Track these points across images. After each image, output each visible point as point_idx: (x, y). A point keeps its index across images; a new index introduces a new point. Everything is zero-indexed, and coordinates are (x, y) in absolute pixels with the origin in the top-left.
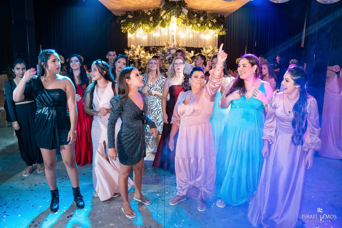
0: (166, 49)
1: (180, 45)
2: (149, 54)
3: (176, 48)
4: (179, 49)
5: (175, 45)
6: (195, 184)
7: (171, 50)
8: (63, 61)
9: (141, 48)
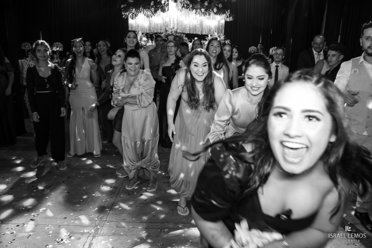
0: (164, 36)
1: (178, 31)
2: (150, 41)
3: (174, 34)
4: (177, 35)
5: (173, 31)
6: (141, 165)
7: (169, 36)
8: (61, 49)
9: (142, 35)
